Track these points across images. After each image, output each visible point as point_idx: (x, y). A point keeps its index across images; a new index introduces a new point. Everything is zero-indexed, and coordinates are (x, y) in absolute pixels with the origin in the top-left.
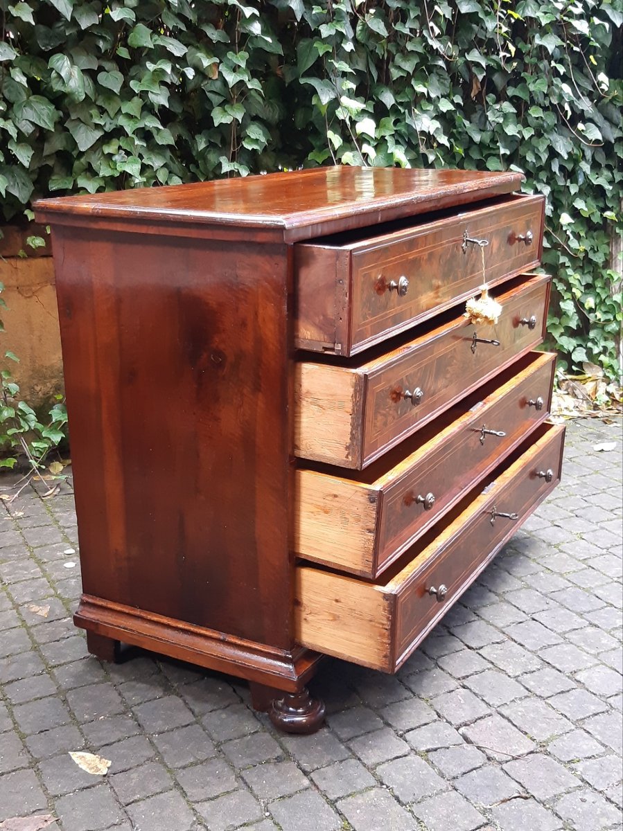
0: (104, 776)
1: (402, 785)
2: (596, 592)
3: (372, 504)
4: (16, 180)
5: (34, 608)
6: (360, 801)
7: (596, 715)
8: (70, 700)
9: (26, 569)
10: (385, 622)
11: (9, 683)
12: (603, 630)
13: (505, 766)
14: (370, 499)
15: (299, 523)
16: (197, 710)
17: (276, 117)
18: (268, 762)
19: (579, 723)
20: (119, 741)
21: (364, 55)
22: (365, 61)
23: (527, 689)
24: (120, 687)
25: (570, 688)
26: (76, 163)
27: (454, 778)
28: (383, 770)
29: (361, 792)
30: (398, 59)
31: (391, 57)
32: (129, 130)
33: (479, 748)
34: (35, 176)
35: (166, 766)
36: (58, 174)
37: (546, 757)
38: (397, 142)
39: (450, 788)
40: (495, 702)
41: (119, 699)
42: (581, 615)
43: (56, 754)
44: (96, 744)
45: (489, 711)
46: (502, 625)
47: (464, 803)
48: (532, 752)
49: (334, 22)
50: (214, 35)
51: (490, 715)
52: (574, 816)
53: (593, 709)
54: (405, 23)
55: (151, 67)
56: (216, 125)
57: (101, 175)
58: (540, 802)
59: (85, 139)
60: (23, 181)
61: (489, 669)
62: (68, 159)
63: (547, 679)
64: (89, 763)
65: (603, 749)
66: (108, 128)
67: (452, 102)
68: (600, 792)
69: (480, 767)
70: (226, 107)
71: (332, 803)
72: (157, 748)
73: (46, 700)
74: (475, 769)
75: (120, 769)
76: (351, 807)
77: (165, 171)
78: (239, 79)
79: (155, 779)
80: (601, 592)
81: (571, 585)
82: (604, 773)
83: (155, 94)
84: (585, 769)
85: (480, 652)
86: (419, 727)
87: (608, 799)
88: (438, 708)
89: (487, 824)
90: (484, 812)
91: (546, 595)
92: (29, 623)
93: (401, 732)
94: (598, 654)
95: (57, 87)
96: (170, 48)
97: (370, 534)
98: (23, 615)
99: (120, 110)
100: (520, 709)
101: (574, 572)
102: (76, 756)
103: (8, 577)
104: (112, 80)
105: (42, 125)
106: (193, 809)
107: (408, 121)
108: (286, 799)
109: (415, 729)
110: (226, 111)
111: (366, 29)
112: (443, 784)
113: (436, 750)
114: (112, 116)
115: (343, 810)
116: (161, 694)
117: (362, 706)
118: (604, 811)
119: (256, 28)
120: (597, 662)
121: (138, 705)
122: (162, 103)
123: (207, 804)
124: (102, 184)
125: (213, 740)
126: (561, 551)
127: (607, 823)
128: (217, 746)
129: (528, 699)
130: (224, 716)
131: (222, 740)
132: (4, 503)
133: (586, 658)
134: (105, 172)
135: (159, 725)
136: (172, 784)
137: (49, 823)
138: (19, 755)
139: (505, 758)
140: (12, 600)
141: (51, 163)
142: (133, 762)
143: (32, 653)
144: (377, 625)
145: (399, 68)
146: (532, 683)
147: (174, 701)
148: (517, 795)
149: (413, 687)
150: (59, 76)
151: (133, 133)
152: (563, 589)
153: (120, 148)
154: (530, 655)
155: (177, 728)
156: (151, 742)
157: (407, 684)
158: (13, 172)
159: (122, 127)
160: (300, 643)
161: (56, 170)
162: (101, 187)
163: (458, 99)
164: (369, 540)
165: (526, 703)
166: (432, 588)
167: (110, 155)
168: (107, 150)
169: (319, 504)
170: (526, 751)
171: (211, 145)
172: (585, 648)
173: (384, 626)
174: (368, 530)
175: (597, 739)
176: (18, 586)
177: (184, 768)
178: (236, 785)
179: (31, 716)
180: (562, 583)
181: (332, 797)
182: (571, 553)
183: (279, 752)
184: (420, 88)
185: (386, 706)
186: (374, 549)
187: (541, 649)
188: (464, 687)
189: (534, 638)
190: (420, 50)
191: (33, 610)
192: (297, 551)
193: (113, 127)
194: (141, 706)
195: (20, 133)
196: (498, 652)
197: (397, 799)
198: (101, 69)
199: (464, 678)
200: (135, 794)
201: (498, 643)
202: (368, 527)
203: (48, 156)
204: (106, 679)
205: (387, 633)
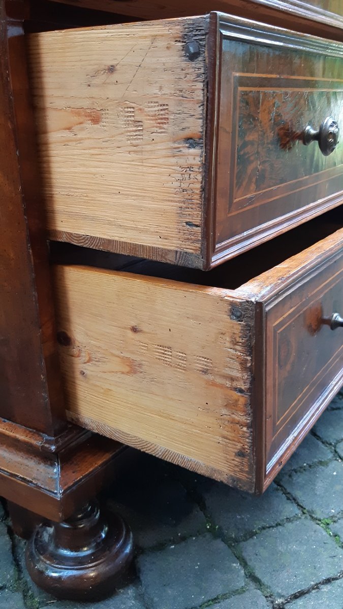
3: (193, 64)
10: (237, 374)
14: (185, 48)
15: (48, 162)
86: (316, 587)
97: (192, 151)
109: (308, 592)
117: (208, 535)
144: (219, 381)
149: (298, 494)
157: (288, 490)
160: (78, 419)
164: (190, 167)
166: (335, 315)
169: (80, 103)
173: (235, 384)
174: (187, 139)
185: (252, 534)
186: (203, 189)
192: (53, 228)
202: (187, 133)
205: (242, 400)
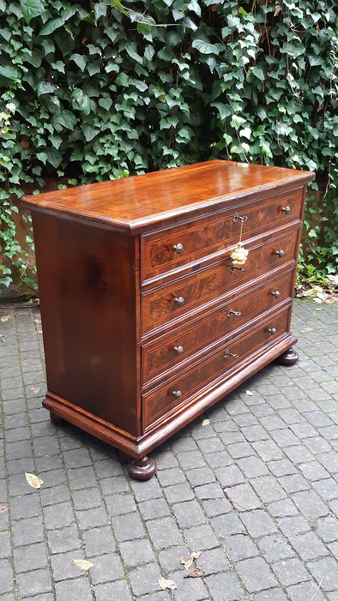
0: (38, 489)
1: (183, 517)
2: (330, 416)
4: (52, 156)
5: (33, 388)
6: (158, 523)
7: (302, 491)
8: (34, 443)
9: (35, 365)
11: (9, 429)
12: (326, 440)
13: (241, 515)
16: (94, 459)
17: (199, 122)
18: (120, 493)
19: (290, 495)
20: (51, 470)
21: (250, 90)
22: (250, 93)
23: (269, 470)
24: (61, 439)
25: (293, 473)
26: (86, 147)
27: (211, 517)
28: (176, 507)
29: (160, 518)
30: (271, 92)
31: (267, 91)
32: (113, 131)
33: (230, 502)
34: (64, 153)
35: (69, 488)
36: (76, 152)
37: (264, 512)
38: (266, 140)
39: (208, 523)
40: (249, 476)
41: (57, 446)
42: (316, 428)
43: (19, 473)
44: (40, 471)
45: (244, 481)
46: (270, 429)
47: (211, 533)
48: (258, 509)
49: (233, 72)
50: (164, 78)
51: (244, 483)
52: (266, 549)
53: (301, 487)
54: (276, 71)
55: (126, 97)
56: (161, 129)
57: (97, 154)
58: (252, 538)
59: (90, 135)
60: (56, 155)
61: (253, 455)
62: (81, 145)
63: (283, 466)
64: (33, 481)
65: (298, 513)
66: (103, 129)
67: (302, 117)
68: (286, 538)
69: (228, 513)
70: (168, 119)
71: (144, 521)
72: (68, 477)
73: (23, 442)
74: (224, 514)
75: (47, 486)
76: (152, 526)
77: (132, 153)
78: (175, 104)
79: (62, 495)
80: (334, 415)
81: (318, 409)
82: (293, 527)
83: (128, 112)
84: (283, 523)
85: (252, 444)
86: (204, 485)
87: (289, 543)
88: (217, 475)
89: (219, 546)
90: (221, 539)
91: (301, 414)
92: (28, 397)
93: (193, 486)
94: (317, 454)
95: (75, 107)
96: (138, 87)
98: (27, 391)
99: (109, 120)
100: (262, 482)
101: (323, 401)
102: (28, 475)
103: (25, 369)
104: (106, 103)
105: (67, 127)
106: (75, 514)
107: (273, 128)
108: (122, 516)
109: (201, 485)
110: (167, 121)
111: (252, 75)
112: (205, 520)
113: (208, 499)
114: (105, 122)
115: (148, 527)
116: (79, 447)
117: (178, 468)
118: (284, 550)
119: (187, 76)
120: (314, 459)
121: (67, 451)
122: (131, 117)
123: (82, 513)
124: (98, 159)
125: (96, 477)
126: (320, 387)
127: (283, 556)
128: (98, 480)
129: (268, 476)
130: (106, 464)
131: (101, 477)
132: (35, 325)
133: (309, 456)
134: (100, 152)
135: (73, 465)
136: (69, 498)
137: (4, 511)
138: (2, 471)
139: (243, 510)
140: (23, 383)
141: (72, 146)
142: (54, 483)
143: (24, 414)
145: (271, 97)
146: (273, 467)
147: (85, 451)
148: (241, 532)
149: (208, 460)
150: (77, 102)
151: (115, 133)
152: (313, 411)
153: (108, 140)
154: (278, 450)
155: (81, 467)
156: (66, 473)
157: (206, 459)
158: (51, 151)
159: (110, 129)
161: (75, 149)
162: (97, 160)
163: (306, 115)
165: (267, 479)
167: (103, 144)
168: (102, 140)
170: (255, 508)
171: (159, 139)
172: (311, 450)
175: (296, 506)
176: (28, 375)
177: (77, 490)
178: (100, 504)
179: (14, 450)
180: (313, 407)
181: (145, 519)
182: (326, 389)
183: (127, 489)
184: (282, 110)
185: (191, 470)
187: (286, 447)
188: (236, 464)
189: (285, 440)
190: (284, 87)
191: (32, 389)
193: (105, 129)
194: (68, 452)
195: (55, 131)
196: (262, 446)
197: (178, 524)
198: (101, 97)
199: (238, 459)
200: (49, 502)
201: (264, 440)
203: (70, 143)
204: (56, 434)
